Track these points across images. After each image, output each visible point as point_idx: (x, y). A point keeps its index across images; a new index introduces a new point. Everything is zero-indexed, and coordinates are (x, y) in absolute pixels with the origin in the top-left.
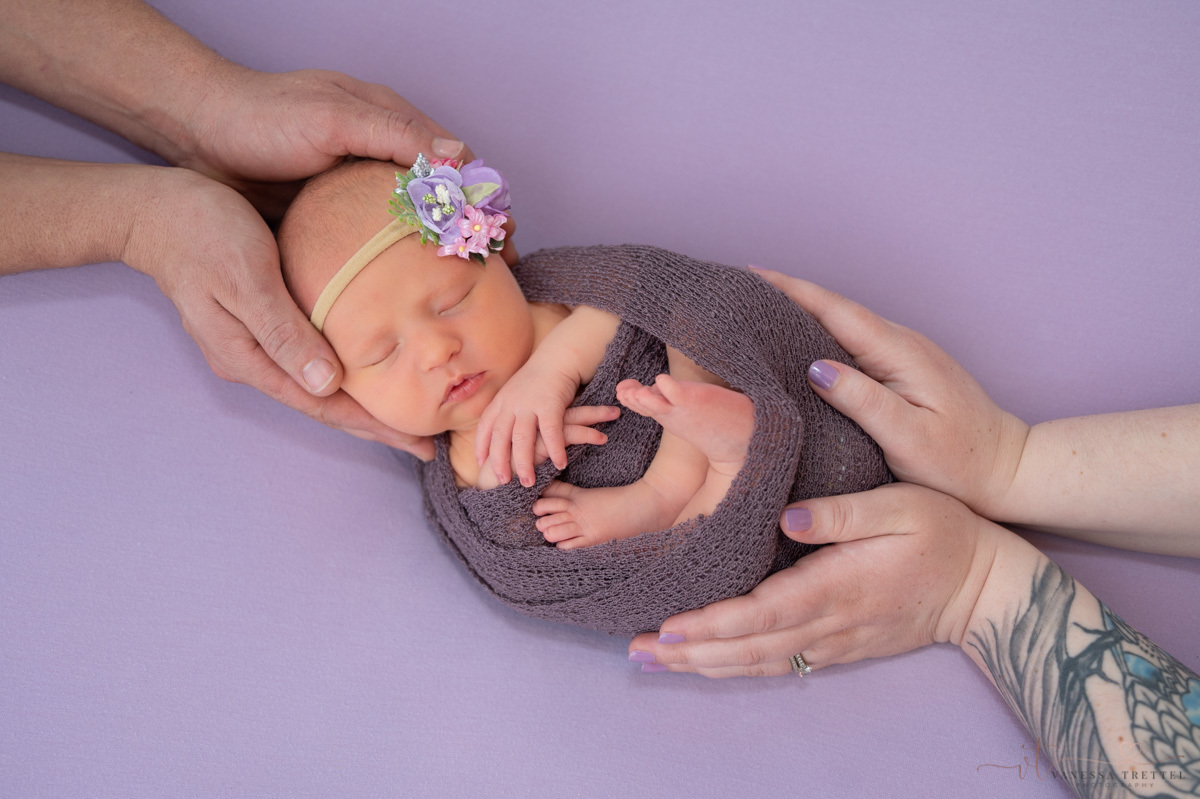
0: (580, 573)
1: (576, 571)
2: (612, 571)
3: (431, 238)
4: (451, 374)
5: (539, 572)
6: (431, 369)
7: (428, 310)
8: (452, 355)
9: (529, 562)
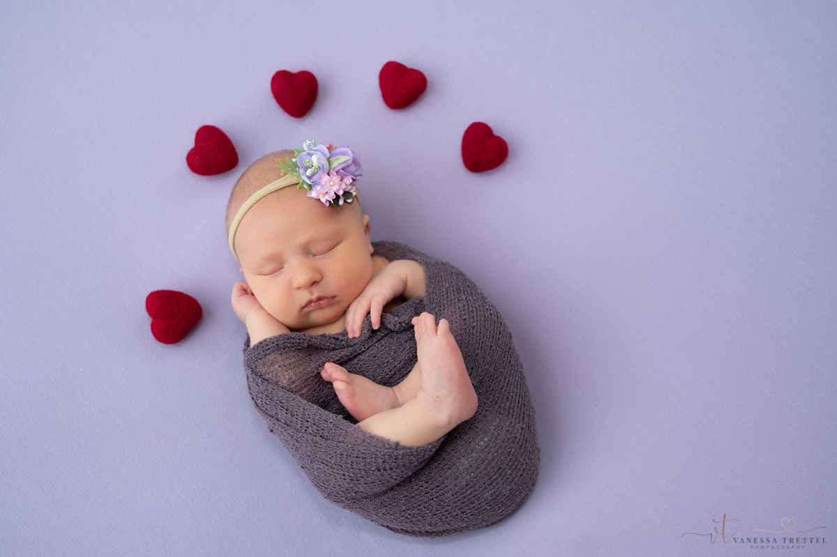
0: (309, 423)
1: (308, 421)
2: (327, 434)
3: (305, 186)
4: (311, 293)
5: (287, 410)
6: (299, 288)
7: (307, 251)
8: (314, 282)
9: (284, 401)
